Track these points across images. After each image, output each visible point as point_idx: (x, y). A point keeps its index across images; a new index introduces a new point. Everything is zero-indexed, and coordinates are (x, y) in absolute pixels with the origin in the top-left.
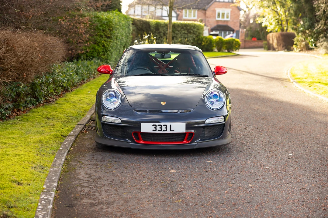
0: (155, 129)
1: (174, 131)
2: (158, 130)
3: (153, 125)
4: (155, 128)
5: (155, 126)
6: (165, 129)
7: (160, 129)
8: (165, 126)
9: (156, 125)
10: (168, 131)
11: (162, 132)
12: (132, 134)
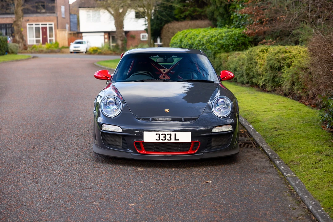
6: (170, 139)
10: (173, 141)
11: (166, 141)
12: (134, 143)
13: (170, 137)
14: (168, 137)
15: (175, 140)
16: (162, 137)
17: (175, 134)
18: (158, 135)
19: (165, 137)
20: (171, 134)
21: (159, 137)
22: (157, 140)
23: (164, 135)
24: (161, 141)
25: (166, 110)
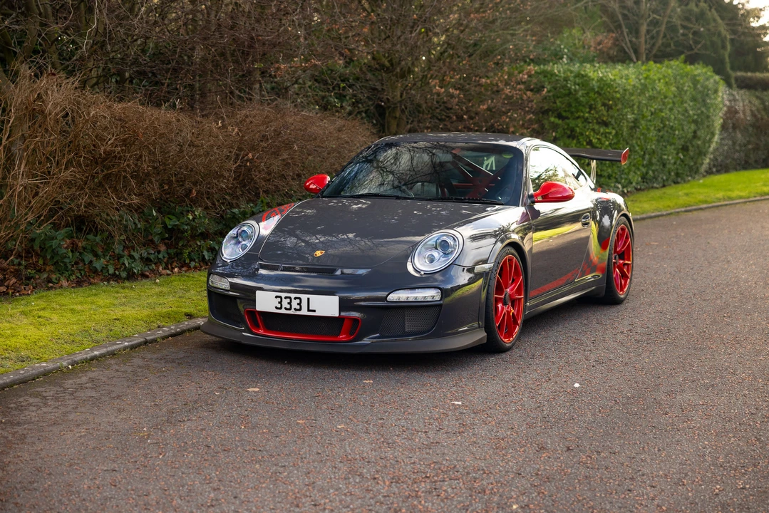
0: (279, 306)
1: (314, 311)
2: (286, 309)
3: (277, 297)
5: (279, 300)
6: (298, 307)
7: (288, 306)
8: (298, 301)
9: (281, 297)
10: (304, 312)
11: (292, 312)
13: (299, 304)
14: (295, 304)
15: (309, 310)
16: (285, 303)
17: (308, 299)
19: (290, 303)
20: (300, 299)
21: (280, 303)
22: (277, 308)
23: (288, 300)
24: (283, 311)
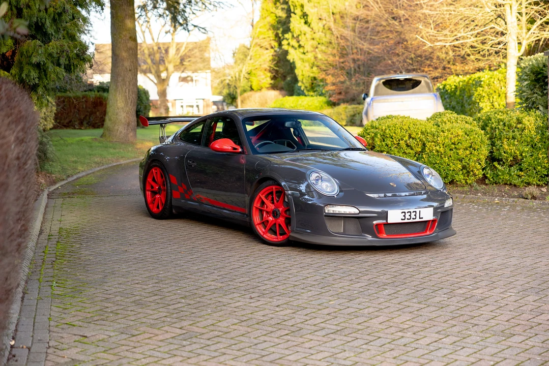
0: (404, 218)
1: (422, 218)
2: (408, 219)
3: (402, 213)
4: (404, 216)
6: (414, 217)
8: (415, 213)
9: (405, 212)
10: (418, 220)
11: (411, 220)
12: (374, 227)
13: (415, 215)
15: (420, 218)
16: (407, 216)
17: (420, 211)
18: (404, 214)
19: (410, 216)
20: (416, 212)
22: (402, 219)
23: (409, 214)
24: (406, 221)
25: (391, 184)
